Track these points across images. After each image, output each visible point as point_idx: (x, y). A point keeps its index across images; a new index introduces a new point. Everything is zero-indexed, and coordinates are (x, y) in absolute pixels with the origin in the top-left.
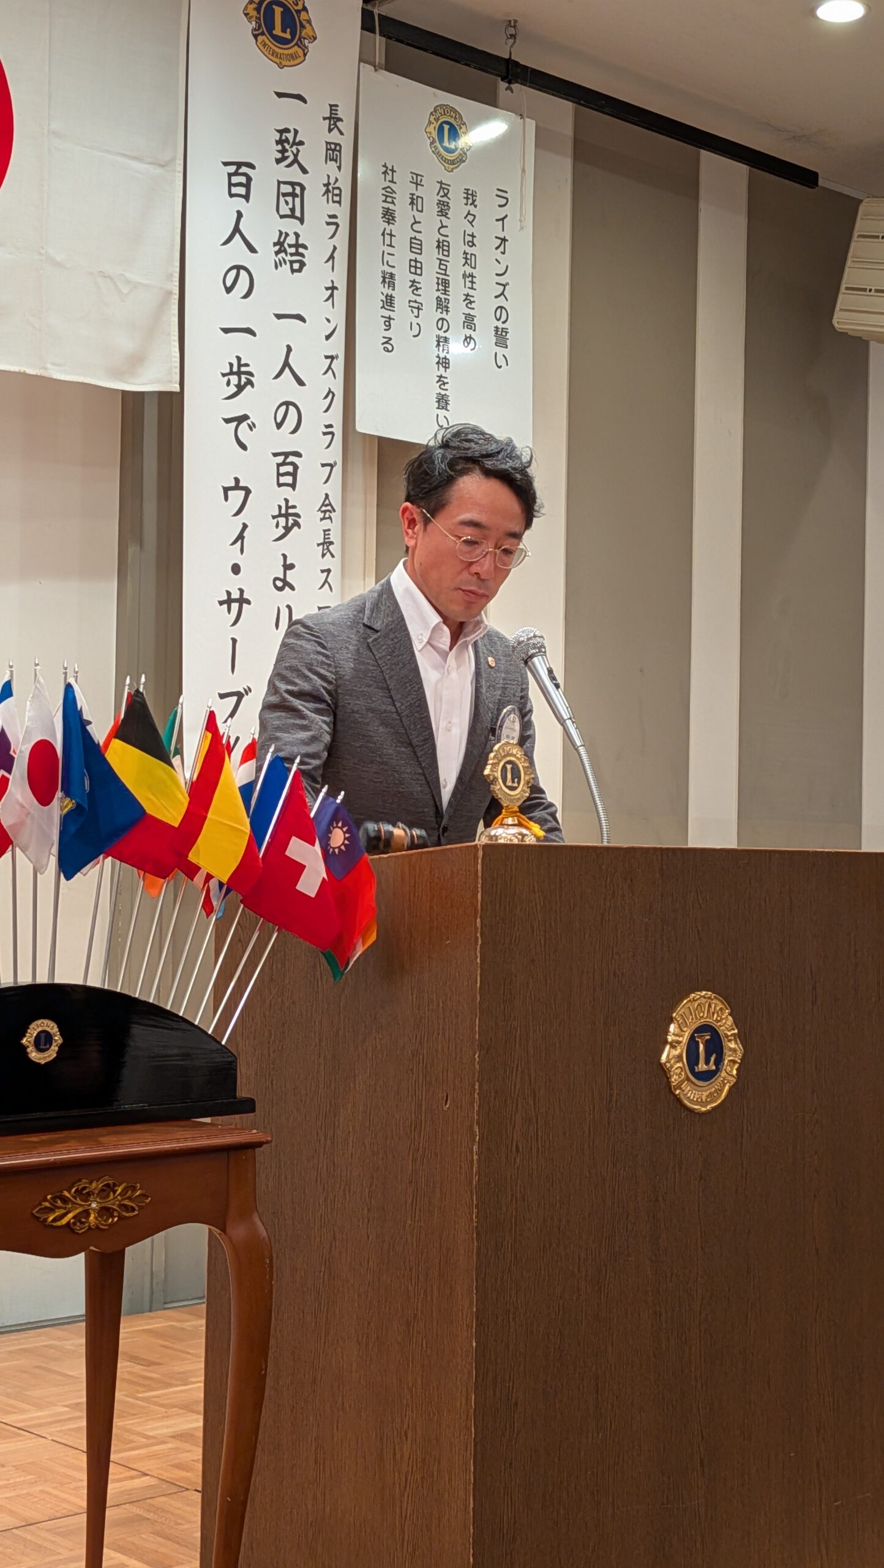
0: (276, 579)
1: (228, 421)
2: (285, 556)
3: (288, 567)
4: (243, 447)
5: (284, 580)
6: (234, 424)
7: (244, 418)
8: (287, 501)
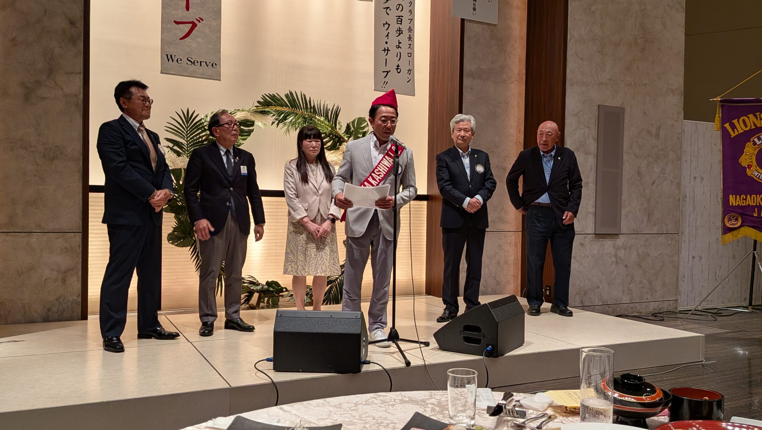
0: (396, 46)
1: (384, 8)
2: (399, 40)
3: (400, 43)
4: (388, 14)
5: (399, 46)
6: (386, 9)
7: (388, 8)
8: (399, 27)
